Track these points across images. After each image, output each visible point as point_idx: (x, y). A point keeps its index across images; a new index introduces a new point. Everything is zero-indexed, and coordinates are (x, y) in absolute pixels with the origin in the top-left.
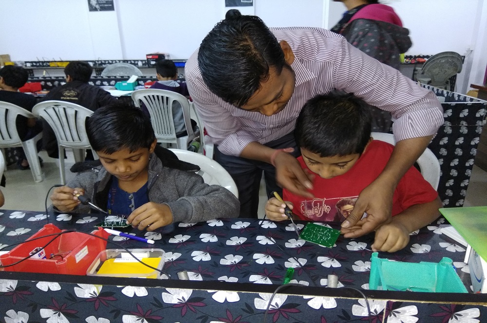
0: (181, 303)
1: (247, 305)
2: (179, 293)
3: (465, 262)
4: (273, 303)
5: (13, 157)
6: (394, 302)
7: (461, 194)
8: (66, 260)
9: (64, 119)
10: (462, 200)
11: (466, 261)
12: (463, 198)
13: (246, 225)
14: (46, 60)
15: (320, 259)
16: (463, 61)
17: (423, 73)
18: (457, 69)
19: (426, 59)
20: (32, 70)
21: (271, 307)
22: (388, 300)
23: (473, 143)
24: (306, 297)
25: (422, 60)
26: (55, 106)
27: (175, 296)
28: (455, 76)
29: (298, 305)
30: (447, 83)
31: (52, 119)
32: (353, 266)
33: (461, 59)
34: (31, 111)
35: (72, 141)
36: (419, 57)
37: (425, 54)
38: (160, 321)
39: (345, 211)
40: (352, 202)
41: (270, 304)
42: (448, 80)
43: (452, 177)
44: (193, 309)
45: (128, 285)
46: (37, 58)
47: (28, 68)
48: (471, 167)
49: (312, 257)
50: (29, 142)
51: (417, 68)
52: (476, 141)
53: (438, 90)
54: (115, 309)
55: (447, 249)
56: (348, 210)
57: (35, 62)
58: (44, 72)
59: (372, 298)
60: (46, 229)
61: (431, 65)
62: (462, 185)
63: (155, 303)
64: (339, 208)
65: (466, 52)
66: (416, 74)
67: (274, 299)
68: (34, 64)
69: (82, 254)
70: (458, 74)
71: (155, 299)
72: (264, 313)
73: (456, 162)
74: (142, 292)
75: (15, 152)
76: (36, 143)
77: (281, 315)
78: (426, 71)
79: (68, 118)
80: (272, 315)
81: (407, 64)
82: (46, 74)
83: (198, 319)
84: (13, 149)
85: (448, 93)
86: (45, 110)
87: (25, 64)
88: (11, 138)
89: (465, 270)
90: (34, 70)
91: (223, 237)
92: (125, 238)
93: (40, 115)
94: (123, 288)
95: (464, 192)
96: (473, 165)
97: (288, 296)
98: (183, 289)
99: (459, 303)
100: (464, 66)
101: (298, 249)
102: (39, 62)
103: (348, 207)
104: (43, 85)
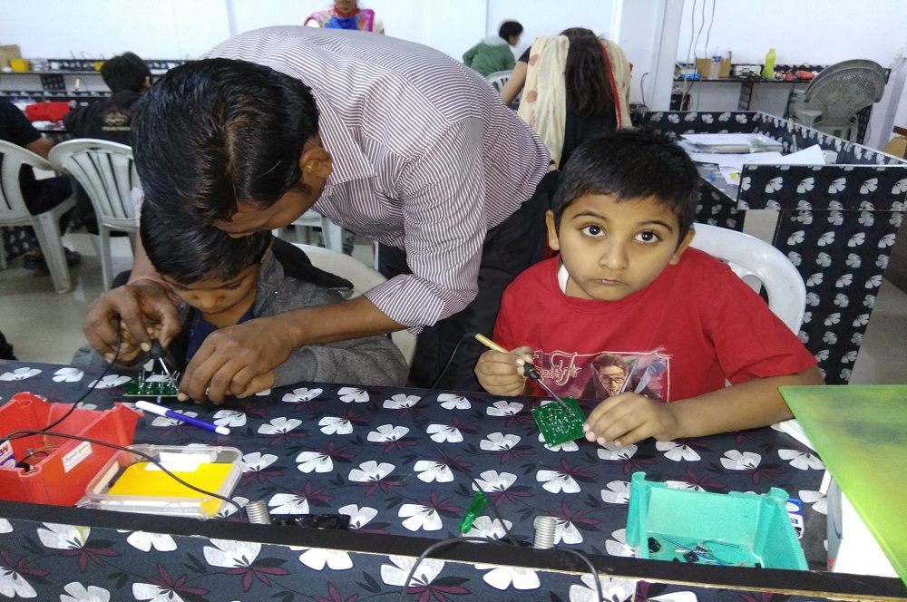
0: (241, 568)
1: (367, 576)
2: (236, 549)
3: (821, 491)
4: (417, 575)
5: (19, 243)
6: (652, 584)
7: (853, 341)
8: (41, 468)
9: (108, 175)
10: (854, 353)
11: (824, 488)
12: (856, 348)
13: (412, 401)
14: (88, 57)
15: (542, 475)
16: (886, 79)
17: (807, 101)
18: (873, 94)
19: (816, 74)
20: (61, 75)
21: (412, 581)
22: (639, 579)
23: (882, 245)
24: (479, 566)
25: (806, 74)
26: (92, 149)
27: (228, 554)
28: (869, 108)
29: (466, 580)
30: (852, 120)
31: (86, 174)
32: (603, 491)
33: (883, 75)
34: (46, 157)
35: (124, 218)
36: (802, 68)
37: (815, 64)
38: (204, 597)
39: (606, 377)
40: (622, 363)
41: (411, 577)
42: (855, 116)
43: (837, 309)
44: (264, 580)
45: (138, 530)
46: (71, 52)
47: (54, 72)
48: (875, 291)
49: (528, 472)
50: (45, 218)
51: (796, 91)
52: (889, 240)
53: (825, 137)
54: (119, 571)
55: (791, 463)
56: (612, 377)
57: (68, 61)
58: (78, 81)
59: (609, 573)
60: (16, 403)
61: (823, 85)
62: (856, 324)
63: (191, 564)
64: (598, 368)
65: (894, 61)
66: (794, 102)
67: (418, 568)
68: (66, 65)
69: (78, 454)
70: (875, 105)
71: (191, 557)
72: (400, 592)
73: (847, 280)
74: (165, 543)
75: (23, 235)
76: (58, 219)
77: (433, 597)
78: (813, 96)
79: (116, 173)
80: (416, 596)
81: (777, 81)
82: (80, 84)
83: (276, 596)
84: (17, 230)
85: (843, 144)
86: (72, 157)
87: (48, 65)
88: (10, 208)
89: (820, 507)
90: (65, 77)
91: (364, 424)
92: (175, 421)
93: (64, 166)
94: (129, 534)
95: (858, 338)
96: (878, 287)
97: (446, 563)
98: (242, 543)
99: (779, 591)
100: (888, 89)
101: (504, 454)
102: (75, 61)
103: (613, 370)
104: (74, 107)
